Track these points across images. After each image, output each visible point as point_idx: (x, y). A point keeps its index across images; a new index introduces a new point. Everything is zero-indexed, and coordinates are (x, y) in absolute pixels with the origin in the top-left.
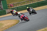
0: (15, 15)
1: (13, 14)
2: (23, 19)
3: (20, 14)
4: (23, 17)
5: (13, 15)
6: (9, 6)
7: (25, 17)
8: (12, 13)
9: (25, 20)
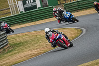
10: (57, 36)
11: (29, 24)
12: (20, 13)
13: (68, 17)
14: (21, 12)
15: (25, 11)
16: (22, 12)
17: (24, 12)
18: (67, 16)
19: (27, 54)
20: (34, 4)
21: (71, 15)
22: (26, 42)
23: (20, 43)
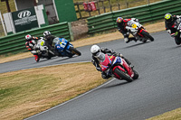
0: (136, 40)
1: (127, 36)
2: (109, 72)
3: (100, 53)
4: (109, 65)
5: (126, 40)
6: (82, 8)
7: (118, 63)
8: (124, 31)
9: (119, 77)
10: (113, 59)
11: (25, 54)
12: (7, 36)
13: (64, 47)
14: (8, 34)
15: (17, 31)
16: (12, 33)
17: (15, 33)
18: (62, 46)
19: (20, 109)
20: (32, 19)
21: (68, 43)
22: (19, 88)
23: (7, 90)
